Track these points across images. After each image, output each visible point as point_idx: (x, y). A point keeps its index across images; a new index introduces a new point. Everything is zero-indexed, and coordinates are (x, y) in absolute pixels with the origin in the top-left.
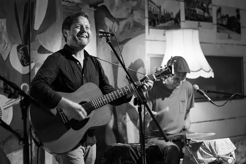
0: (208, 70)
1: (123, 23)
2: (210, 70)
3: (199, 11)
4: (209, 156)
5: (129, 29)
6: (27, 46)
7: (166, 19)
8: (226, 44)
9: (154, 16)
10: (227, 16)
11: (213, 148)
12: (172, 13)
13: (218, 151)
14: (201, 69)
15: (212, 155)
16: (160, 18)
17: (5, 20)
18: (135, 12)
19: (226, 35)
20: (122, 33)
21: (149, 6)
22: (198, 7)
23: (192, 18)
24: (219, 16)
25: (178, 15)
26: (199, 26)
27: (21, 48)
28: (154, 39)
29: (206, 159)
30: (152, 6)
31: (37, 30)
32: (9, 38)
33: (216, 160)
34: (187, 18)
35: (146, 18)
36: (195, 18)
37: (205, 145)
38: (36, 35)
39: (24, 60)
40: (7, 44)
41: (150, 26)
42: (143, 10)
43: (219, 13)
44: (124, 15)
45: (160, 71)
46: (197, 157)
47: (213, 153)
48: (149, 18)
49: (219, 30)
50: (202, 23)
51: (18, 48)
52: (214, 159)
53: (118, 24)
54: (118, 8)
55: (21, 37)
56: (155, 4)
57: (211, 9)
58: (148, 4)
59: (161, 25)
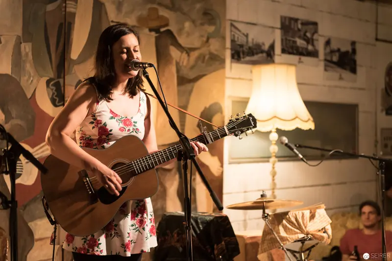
0: (306, 119)
1: (195, 55)
2: (309, 119)
3: (300, 42)
4: (295, 231)
5: (203, 62)
6: (61, 81)
7: (255, 51)
8: (336, 87)
9: (239, 47)
10: (339, 50)
11: (300, 221)
12: (263, 44)
13: (307, 225)
14: (297, 117)
15: (298, 231)
16: (246, 49)
17: (30, 44)
18: (211, 41)
19: (336, 75)
20: (192, 68)
21: (233, 33)
22: (300, 37)
23: (291, 51)
24: (328, 50)
25: (272, 47)
26: (300, 62)
27: (52, 83)
28: (238, 77)
29: (291, 236)
30: (236, 33)
31: (75, 60)
32: (35, 68)
33: (304, 237)
34: (284, 51)
35: (228, 48)
36: (295, 52)
37: (289, 217)
38: (73, 66)
39: (55, 98)
40: (33, 77)
41: (233, 60)
42: (224, 38)
43: (328, 46)
44: (197, 44)
45: (236, 122)
46: (278, 233)
47: (299, 227)
48: (232, 49)
49: (328, 68)
50: (304, 58)
51: (48, 82)
52: (301, 236)
53: (189, 55)
54: (188, 34)
55: (52, 68)
56: (239, 31)
57: (317, 40)
58: (231, 31)
59: (248, 58)
